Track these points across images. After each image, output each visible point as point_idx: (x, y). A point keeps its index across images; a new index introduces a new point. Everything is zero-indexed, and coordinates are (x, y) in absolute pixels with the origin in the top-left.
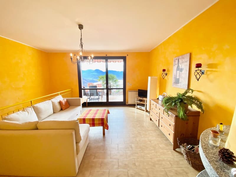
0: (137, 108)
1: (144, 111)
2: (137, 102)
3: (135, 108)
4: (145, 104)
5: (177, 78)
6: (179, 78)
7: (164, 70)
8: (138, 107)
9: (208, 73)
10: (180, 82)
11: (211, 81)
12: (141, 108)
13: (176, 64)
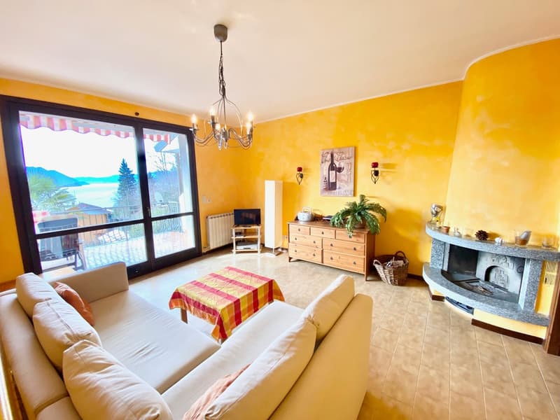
0: (237, 253)
1: (256, 252)
2: (237, 237)
3: (232, 252)
4: (258, 237)
5: (331, 181)
6: (334, 181)
7: (300, 169)
8: (241, 248)
9: (384, 174)
10: (337, 187)
11: (389, 183)
12: (249, 248)
13: (326, 161)
